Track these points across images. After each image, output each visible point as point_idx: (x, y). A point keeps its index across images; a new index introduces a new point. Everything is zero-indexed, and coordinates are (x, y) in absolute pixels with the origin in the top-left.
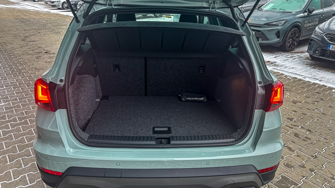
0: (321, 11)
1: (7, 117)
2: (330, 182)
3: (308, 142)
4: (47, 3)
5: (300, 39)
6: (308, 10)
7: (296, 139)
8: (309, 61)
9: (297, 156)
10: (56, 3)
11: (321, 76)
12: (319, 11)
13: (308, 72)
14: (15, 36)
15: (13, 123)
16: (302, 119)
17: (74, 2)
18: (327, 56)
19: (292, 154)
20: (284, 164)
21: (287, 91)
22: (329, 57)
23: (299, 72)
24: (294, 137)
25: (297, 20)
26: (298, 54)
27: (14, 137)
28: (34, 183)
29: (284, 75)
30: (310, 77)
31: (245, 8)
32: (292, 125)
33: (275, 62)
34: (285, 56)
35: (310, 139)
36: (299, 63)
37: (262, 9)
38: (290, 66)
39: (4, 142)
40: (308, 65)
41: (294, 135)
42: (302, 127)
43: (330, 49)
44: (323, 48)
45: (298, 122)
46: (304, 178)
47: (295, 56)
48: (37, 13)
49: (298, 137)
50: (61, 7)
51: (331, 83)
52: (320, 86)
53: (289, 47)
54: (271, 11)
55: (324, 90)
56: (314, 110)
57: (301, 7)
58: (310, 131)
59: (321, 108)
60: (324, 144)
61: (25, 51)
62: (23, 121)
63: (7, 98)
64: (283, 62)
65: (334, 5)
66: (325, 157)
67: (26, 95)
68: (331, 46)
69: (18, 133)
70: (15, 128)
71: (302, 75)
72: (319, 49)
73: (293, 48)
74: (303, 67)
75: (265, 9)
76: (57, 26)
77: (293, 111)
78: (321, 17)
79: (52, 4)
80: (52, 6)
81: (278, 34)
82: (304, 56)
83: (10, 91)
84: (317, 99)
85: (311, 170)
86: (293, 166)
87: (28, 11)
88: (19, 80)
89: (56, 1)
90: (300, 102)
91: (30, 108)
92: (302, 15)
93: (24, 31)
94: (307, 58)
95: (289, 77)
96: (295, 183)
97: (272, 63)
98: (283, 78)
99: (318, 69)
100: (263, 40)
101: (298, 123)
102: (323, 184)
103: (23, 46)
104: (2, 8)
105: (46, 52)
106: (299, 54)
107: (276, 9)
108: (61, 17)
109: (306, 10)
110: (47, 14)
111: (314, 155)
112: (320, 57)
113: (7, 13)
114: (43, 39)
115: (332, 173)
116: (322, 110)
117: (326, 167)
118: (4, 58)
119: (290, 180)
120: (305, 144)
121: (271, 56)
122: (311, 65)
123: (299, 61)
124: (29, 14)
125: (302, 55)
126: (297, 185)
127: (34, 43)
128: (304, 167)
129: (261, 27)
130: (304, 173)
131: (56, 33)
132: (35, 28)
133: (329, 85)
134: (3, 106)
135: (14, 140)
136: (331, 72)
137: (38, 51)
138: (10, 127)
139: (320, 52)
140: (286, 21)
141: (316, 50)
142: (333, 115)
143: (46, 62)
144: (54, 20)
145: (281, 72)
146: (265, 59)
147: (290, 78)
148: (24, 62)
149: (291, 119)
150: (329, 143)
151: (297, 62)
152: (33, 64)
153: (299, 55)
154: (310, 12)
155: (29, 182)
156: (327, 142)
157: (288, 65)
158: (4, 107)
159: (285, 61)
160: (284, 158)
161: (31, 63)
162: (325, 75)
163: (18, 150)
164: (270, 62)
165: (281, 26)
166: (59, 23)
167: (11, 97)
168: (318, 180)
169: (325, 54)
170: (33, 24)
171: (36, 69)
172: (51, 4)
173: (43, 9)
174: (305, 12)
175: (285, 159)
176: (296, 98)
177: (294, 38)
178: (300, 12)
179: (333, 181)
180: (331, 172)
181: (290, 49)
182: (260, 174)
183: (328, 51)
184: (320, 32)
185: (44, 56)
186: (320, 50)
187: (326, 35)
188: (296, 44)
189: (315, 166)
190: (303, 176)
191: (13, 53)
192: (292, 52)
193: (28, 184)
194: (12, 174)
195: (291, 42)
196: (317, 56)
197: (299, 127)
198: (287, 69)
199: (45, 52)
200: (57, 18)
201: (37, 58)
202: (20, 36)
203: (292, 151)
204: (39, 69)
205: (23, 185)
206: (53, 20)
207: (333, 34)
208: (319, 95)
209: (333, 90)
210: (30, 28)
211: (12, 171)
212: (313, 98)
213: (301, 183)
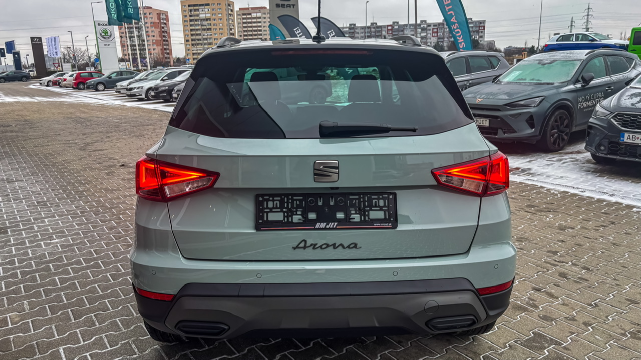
0: (606, 79)
1: (65, 259)
2: (619, 340)
3: (583, 285)
4: (119, 92)
5: (573, 130)
6: (583, 78)
7: (562, 282)
8: (592, 166)
9: (562, 304)
10: (135, 90)
11: (612, 188)
12: (604, 80)
13: (589, 183)
14: (68, 144)
15: (76, 267)
16: (574, 251)
17: (167, 88)
18: (622, 154)
19: (553, 303)
20: (539, 316)
21: (549, 211)
22: (624, 154)
23: (573, 183)
24: (559, 278)
25: (563, 97)
26: (571, 155)
27: (78, 286)
28: (117, 347)
29: (544, 188)
30: (592, 191)
31: (470, 81)
32: (556, 261)
33: (530, 169)
34: (547, 158)
35: (587, 280)
36: (572, 170)
37: (500, 82)
38: (557, 175)
39: (64, 294)
40: (589, 171)
41: (559, 275)
42: (573, 264)
43: (625, 140)
44: (611, 140)
45: (567, 256)
46: (573, 335)
47: (566, 159)
48: (103, 108)
49: (566, 277)
50: (143, 96)
51: (630, 198)
52: (610, 204)
53: (554, 143)
54: (517, 82)
55: (617, 209)
56: (596, 239)
57: (568, 74)
58: (588, 269)
59: (610, 235)
60: (612, 288)
61: (87, 164)
62: (92, 263)
63: (63, 232)
64: (543, 169)
65: (630, 69)
66: (612, 306)
67: (94, 227)
68: (626, 135)
69: (85, 280)
70: (80, 273)
71: (577, 188)
72: (605, 142)
73: (561, 145)
74: (579, 176)
75: (506, 80)
76: (138, 126)
77: (558, 241)
78: (607, 90)
79: (129, 93)
80: (128, 95)
81: (531, 121)
82: (583, 158)
83: (67, 223)
84: (603, 222)
85: (587, 324)
86: (555, 319)
87: (87, 106)
88: (79, 206)
89: (135, 88)
90: (571, 228)
91: (103, 245)
92: (572, 87)
93: (83, 135)
94: (588, 161)
95: (553, 191)
96: (556, 342)
97: (523, 171)
98: (542, 193)
99: (608, 178)
100: (504, 133)
101: (568, 258)
102: (607, 344)
103: (83, 158)
104: (40, 102)
105: (123, 165)
106: (574, 156)
107: (525, 80)
108: (144, 112)
109: (578, 79)
110: (121, 109)
111: (593, 303)
112: (609, 156)
113: (49, 108)
114: (116, 147)
115: (623, 327)
116: (612, 239)
117: (613, 319)
118: (53, 176)
119: (548, 337)
120: (578, 288)
121: (523, 160)
122: (595, 172)
123: (572, 166)
124: (88, 109)
125: (579, 156)
126: (560, 344)
127: (101, 153)
128: (576, 320)
129: (499, 110)
130: (574, 328)
131: (137, 136)
132: (101, 130)
133: (626, 202)
134: (57, 243)
135: (80, 290)
136: (632, 182)
137: (108, 164)
138: (72, 273)
139: (607, 148)
140: (543, 99)
141: (599, 145)
142: (631, 245)
143: (123, 180)
144: (133, 118)
145: (539, 184)
146: (510, 165)
147: (556, 193)
148: (86, 181)
149: (555, 253)
150: (620, 285)
151: (570, 168)
152: (102, 183)
153: (572, 157)
154: (586, 81)
155: (108, 345)
156: (618, 285)
157: (553, 174)
158: (58, 245)
159: (547, 167)
160: (539, 308)
161: (98, 182)
162: (621, 186)
163: (87, 302)
164: (520, 170)
165: (534, 107)
166: (141, 122)
167: (69, 231)
168: (597, 337)
169: (618, 151)
170: (98, 125)
171: (107, 190)
172: (127, 92)
173: (113, 102)
174: (577, 81)
175: (541, 309)
176: (566, 221)
177: (562, 128)
178: (568, 83)
179: (625, 338)
180: (621, 326)
181: (557, 146)
182: (481, 297)
183: (623, 145)
184: (603, 113)
185: (120, 170)
186: (606, 144)
187: (614, 116)
188: (566, 137)
189: (593, 318)
190: (570, 332)
191: (66, 168)
192: (561, 153)
193: (108, 348)
194: (79, 335)
195: (556, 135)
196: (603, 155)
197: (567, 263)
198: (551, 179)
199: (120, 164)
200: (136, 114)
201: (108, 174)
202: (76, 143)
203: (554, 298)
204: (113, 190)
205: (99, 350)
206: (131, 118)
207: (626, 115)
208: (607, 217)
209: (634, 209)
210: (93, 131)
211: (80, 331)
212: (596, 221)
213: (567, 342)
